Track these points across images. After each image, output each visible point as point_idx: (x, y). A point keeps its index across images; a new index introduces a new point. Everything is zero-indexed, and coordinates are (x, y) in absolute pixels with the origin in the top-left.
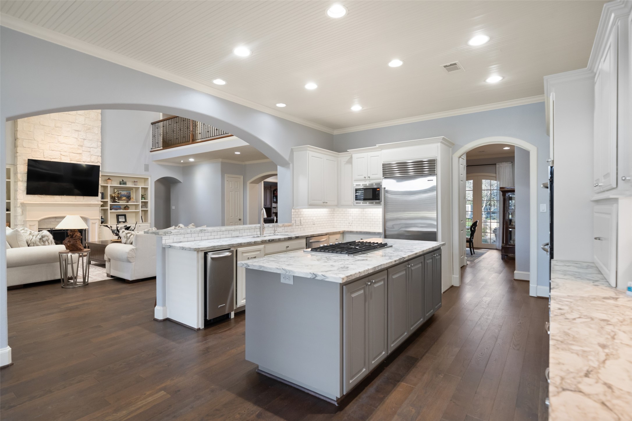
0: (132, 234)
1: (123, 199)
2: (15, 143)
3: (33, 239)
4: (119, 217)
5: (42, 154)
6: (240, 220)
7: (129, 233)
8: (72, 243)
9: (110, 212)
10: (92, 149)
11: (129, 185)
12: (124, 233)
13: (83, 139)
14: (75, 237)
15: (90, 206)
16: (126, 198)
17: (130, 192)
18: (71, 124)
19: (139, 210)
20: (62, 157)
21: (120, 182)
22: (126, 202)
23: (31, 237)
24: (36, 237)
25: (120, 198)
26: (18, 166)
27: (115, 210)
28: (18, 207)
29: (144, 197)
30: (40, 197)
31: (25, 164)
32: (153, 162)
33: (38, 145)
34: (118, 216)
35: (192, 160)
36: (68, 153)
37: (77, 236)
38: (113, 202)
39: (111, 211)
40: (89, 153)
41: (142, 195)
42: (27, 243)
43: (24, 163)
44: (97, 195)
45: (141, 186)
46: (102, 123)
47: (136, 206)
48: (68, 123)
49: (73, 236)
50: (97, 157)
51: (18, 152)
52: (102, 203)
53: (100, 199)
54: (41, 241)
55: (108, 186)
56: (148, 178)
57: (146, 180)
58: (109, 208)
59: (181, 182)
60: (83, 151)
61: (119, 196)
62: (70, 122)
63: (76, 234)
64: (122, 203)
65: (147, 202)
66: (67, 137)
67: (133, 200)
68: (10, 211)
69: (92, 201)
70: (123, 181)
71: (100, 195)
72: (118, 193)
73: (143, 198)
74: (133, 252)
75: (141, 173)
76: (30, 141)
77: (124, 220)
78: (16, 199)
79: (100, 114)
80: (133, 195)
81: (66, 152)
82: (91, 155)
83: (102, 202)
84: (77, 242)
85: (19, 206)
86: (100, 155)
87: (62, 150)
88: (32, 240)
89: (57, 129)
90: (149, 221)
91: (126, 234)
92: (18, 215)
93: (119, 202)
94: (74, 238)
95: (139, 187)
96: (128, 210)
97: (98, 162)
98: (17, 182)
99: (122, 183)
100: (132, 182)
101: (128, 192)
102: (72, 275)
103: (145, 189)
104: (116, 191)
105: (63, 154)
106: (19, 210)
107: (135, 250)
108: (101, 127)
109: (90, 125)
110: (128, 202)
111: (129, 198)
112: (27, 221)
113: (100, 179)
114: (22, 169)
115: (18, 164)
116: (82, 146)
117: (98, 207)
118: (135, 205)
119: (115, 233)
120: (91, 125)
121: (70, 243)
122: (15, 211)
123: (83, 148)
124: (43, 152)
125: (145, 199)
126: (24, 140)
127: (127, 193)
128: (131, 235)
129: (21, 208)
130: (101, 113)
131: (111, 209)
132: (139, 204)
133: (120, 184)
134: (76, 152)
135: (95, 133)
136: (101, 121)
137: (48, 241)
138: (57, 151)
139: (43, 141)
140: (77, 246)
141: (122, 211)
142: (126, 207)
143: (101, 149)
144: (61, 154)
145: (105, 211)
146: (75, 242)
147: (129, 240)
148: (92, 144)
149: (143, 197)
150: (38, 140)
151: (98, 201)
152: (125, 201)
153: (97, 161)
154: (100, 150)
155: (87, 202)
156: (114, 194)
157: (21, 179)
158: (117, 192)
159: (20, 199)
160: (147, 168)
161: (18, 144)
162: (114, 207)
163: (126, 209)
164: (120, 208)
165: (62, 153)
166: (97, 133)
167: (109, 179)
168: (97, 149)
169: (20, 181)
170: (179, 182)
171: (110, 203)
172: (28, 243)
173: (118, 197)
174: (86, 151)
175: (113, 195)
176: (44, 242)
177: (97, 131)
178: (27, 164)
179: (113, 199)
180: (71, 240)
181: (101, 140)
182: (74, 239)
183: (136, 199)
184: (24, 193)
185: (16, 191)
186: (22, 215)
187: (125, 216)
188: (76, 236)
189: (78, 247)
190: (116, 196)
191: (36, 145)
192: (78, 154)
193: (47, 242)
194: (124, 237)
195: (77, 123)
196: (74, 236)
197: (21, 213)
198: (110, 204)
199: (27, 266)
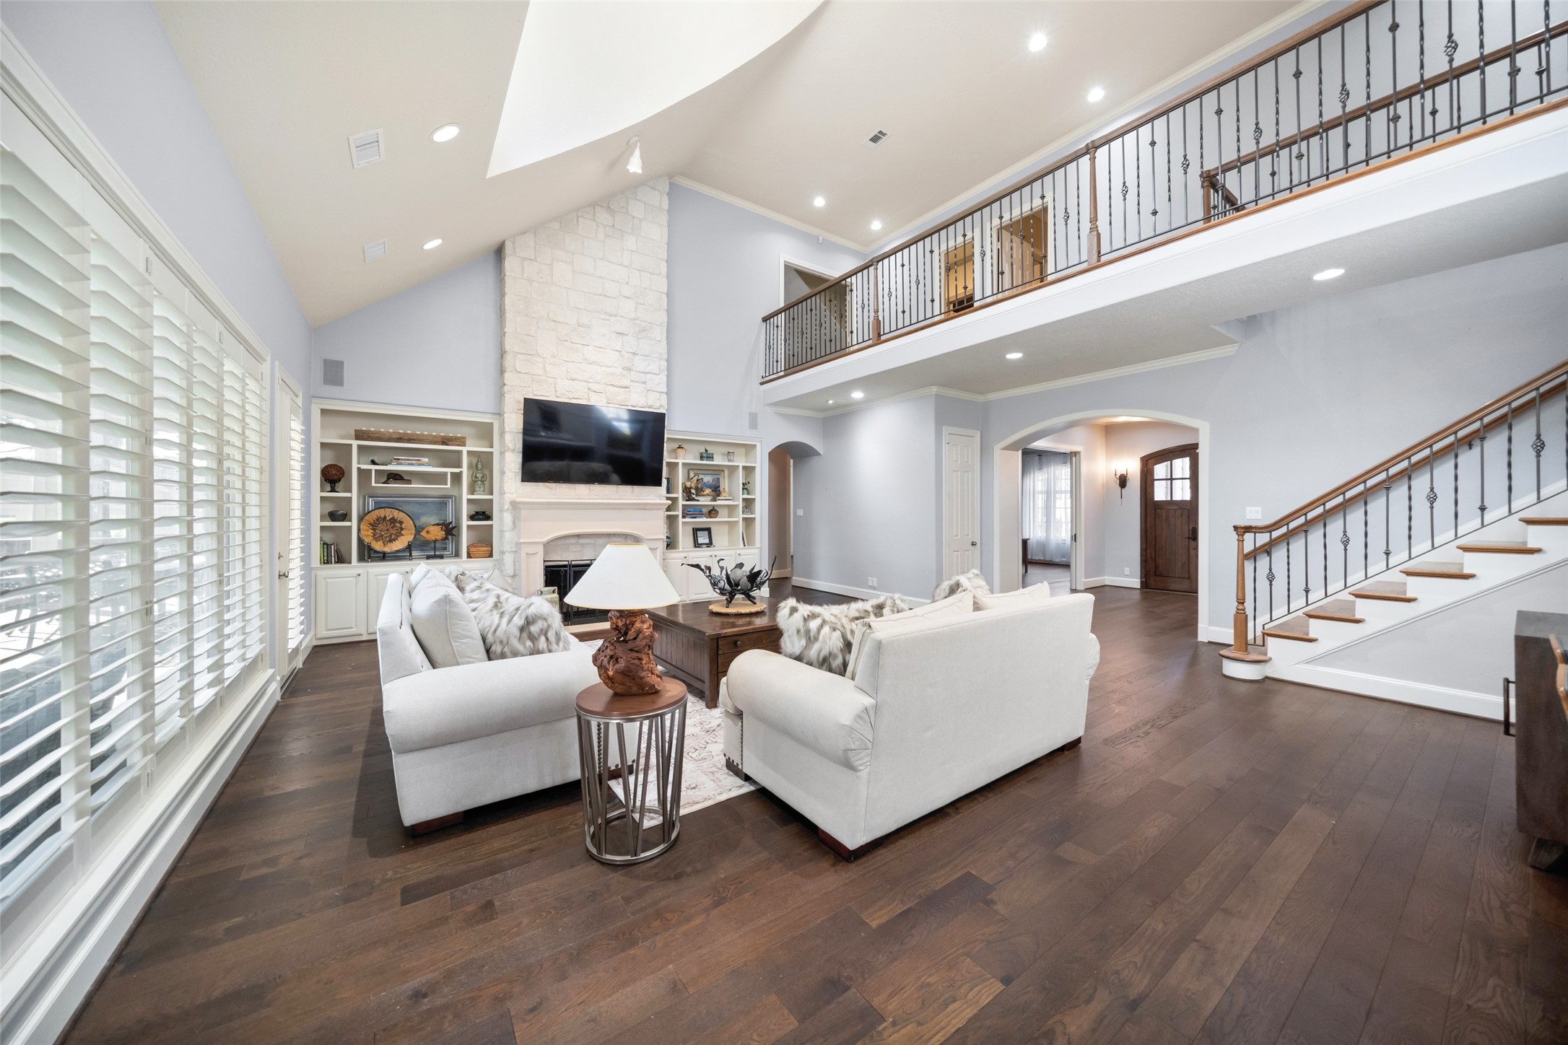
0: (824, 622)
1: (705, 493)
2: (501, 364)
3: (499, 629)
4: (698, 532)
5: (553, 389)
6: (973, 544)
7: (814, 616)
8: (622, 664)
9: (683, 522)
10: (648, 376)
11: (718, 461)
12: (795, 615)
13: (632, 353)
14: (635, 639)
15: (645, 509)
16: (710, 490)
17: (718, 476)
18: (608, 318)
19: (738, 517)
20: (592, 394)
21: (701, 454)
22: (711, 501)
23: (496, 617)
24: (510, 621)
25: (699, 491)
26: (505, 415)
27: (691, 517)
28: (505, 511)
29: (746, 489)
30: (547, 487)
31: (519, 412)
32: (767, 408)
33: (544, 367)
34: (695, 531)
35: (858, 395)
36: (603, 386)
37: (641, 636)
38: (687, 500)
39: (684, 520)
40: (643, 385)
41: (743, 484)
42: (484, 640)
43: (518, 410)
44: (659, 484)
45: (740, 462)
46: (668, 316)
47: (731, 509)
48: (602, 316)
49: (626, 634)
50: (659, 394)
51: (506, 383)
52: (670, 502)
53: (665, 492)
54: (525, 635)
55: (678, 463)
56: (755, 445)
57: (749, 448)
58: (680, 513)
59: (820, 455)
60: (633, 381)
61: (699, 486)
62: (606, 313)
63: (638, 625)
64: (704, 501)
65: (753, 500)
66: (601, 350)
67: (726, 494)
68: (492, 520)
69: (648, 498)
70: (706, 451)
71: (664, 482)
72: (698, 480)
73: (745, 491)
74: (865, 722)
75: (742, 434)
76: (529, 357)
77: (707, 541)
78: (502, 493)
79: (666, 296)
80: (724, 485)
81: (599, 383)
82: (648, 390)
83: (668, 499)
84: (640, 659)
85: (508, 509)
86: (665, 390)
87: (590, 378)
88: (497, 632)
89: (582, 329)
90: (758, 545)
91: (806, 620)
92: (505, 529)
93: (698, 501)
94: (630, 645)
95: (738, 466)
96: (715, 517)
97: (661, 406)
98: (504, 452)
99: (705, 455)
100: (724, 454)
101: (715, 477)
102: (618, 762)
103: (749, 470)
104: (692, 475)
105: (593, 388)
106: (508, 518)
107: (872, 713)
108: (666, 324)
109: (645, 321)
110: (714, 500)
111: (716, 491)
112: (521, 543)
113: (665, 444)
114: (514, 422)
115: (505, 410)
116: (629, 369)
117: (662, 511)
118: (729, 506)
119: (720, 589)
120: (649, 321)
121: (617, 666)
122: (501, 519)
123: (632, 373)
124: (555, 384)
125: (748, 494)
126: (519, 355)
127: (713, 480)
128: (821, 627)
129: (511, 513)
130: (666, 292)
131: (683, 517)
132: (738, 505)
133: (702, 458)
134: (619, 385)
135: (655, 339)
136: (667, 311)
137: (546, 635)
138: (581, 381)
139: (555, 357)
140: (641, 678)
141: (704, 519)
142: (712, 512)
143: (668, 376)
144: (589, 389)
145: (671, 520)
146: (636, 662)
147: (816, 646)
148: (648, 365)
149: (746, 487)
150: (544, 356)
151: (660, 496)
152: (710, 498)
153: (658, 405)
154: (666, 378)
155: (640, 499)
156: (689, 481)
157: (511, 446)
158: (696, 478)
159: (509, 493)
160: (753, 422)
161: (506, 365)
162: (689, 510)
163: (712, 515)
164: (701, 514)
165: (590, 385)
166: (658, 339)
167: (680, 445)
168: (658, 376)
169: (509, 449)
170: (817, 454)
171: (681, 502)
172: (487, 641)
173: (697, 489)
174: (637, 382)
175: (688, 484)
176: (533, 638)
177: (660, 334)
178: (522, 412)
179: (687, 490)
180: (619, 652)
181: (666, 356)
182: (631, 650)
183: (733, 492)
184: (517, 477)
185: (503, 473)
186: (513, 529)
187: (709, 530)
188: (638, 636)
189: (647, 684)
190: (693, 485)
191: (541, 366)
192: (622, 387)
193: (543, 639)
194: (798, 631)
195: (622, 317)
196: (631, 634)
197: (511, 524)
198: (683, 505)
199: (474, 742)
